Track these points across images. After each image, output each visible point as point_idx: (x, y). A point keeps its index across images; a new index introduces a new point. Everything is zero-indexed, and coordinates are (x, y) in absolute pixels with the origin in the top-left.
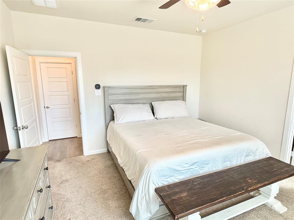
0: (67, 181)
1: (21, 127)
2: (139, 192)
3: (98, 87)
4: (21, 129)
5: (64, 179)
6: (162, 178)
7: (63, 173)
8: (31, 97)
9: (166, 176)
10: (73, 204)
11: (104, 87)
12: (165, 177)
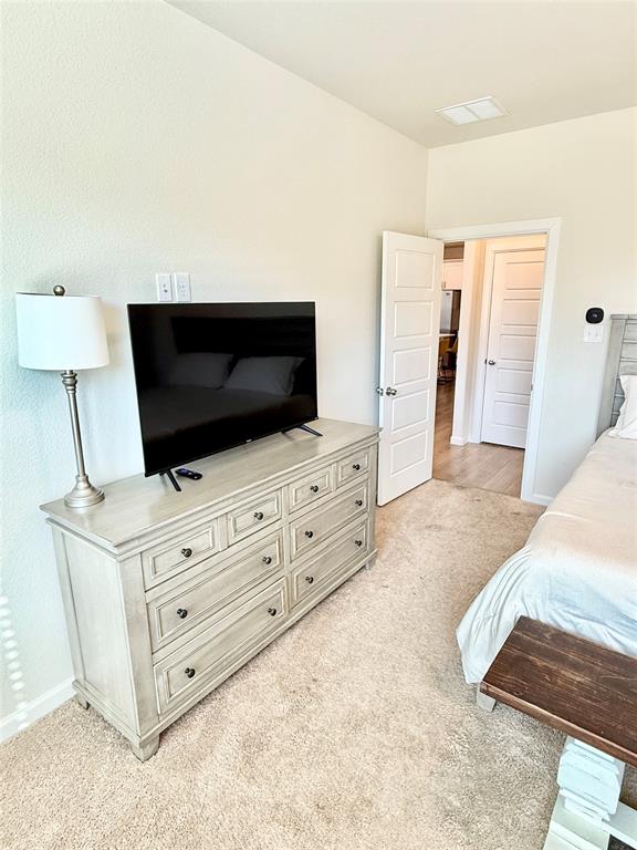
0: (440, 528)
1: (385, 391)
2: (482, 601)
3: (594, 316)
4: (385, 394)
5: (438, 523)
6: (557, 605)
7: (448, 512)
8: (431, 334)
9: (574, 607)
10: (412, 570)
11: (613, 318)
12: (568, 605)
